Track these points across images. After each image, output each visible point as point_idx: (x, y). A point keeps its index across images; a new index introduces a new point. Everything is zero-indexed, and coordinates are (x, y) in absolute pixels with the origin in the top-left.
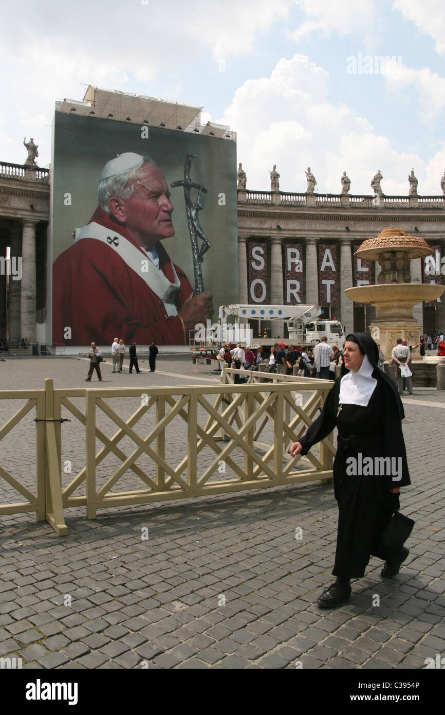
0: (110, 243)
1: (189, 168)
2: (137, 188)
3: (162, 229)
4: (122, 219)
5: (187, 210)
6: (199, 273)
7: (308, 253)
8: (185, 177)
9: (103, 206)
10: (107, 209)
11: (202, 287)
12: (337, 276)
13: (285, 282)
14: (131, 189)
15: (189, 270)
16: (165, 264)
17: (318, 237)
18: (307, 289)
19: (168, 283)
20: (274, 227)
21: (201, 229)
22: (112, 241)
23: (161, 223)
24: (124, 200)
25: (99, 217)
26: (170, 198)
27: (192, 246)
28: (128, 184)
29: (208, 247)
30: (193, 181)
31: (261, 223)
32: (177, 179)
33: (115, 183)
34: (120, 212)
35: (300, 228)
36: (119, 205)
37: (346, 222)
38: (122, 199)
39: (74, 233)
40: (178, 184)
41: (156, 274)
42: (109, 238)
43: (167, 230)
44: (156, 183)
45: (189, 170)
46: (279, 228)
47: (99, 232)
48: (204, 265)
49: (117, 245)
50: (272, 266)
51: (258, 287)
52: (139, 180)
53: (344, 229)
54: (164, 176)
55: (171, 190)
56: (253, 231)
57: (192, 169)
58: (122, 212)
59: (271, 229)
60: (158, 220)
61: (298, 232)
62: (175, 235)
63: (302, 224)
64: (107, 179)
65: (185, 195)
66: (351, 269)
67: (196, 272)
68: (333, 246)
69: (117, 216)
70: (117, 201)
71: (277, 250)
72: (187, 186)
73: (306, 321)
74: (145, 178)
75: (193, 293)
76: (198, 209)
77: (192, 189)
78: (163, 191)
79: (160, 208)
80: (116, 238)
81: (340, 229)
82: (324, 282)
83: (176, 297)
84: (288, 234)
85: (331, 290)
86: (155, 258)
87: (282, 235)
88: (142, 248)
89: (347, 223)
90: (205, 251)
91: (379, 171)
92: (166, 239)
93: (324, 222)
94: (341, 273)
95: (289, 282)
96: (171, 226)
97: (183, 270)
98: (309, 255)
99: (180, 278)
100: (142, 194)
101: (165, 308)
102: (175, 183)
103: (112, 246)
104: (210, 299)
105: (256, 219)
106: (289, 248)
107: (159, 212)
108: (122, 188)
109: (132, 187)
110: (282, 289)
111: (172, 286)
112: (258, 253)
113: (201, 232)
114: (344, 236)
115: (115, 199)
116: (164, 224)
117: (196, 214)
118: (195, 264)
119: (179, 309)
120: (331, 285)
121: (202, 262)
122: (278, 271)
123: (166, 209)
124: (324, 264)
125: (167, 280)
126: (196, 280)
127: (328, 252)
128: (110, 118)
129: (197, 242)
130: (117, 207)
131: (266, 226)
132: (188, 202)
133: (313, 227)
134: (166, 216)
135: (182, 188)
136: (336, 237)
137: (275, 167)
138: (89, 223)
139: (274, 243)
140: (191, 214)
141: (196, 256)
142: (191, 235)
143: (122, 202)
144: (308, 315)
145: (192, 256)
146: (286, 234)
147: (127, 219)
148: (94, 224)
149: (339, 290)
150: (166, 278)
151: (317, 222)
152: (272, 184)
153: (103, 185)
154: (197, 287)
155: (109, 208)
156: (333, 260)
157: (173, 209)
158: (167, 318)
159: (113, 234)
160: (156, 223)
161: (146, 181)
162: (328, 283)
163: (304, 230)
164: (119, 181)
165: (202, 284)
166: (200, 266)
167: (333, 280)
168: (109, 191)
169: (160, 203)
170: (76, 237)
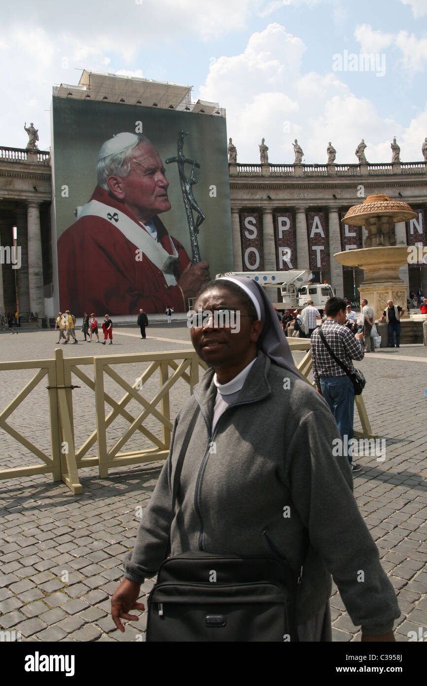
0: (111, 219)
1: (182, 144)
2: (133, 166)
3: (159, 204)
4: (121, 196)
5: (181, 185)
6: (195, 244)
7: (297, 221)
8: (178, 153)
9: (102, 184)
10: (106, 187)
11: (199, 257)
12: (326, 242)
13: (277, 250)
14: (128, 167)
15: (185, 241)
16: (163, 237)
17: (307, 206)
18: (298, 255)
19: (166, 254)
20: (265, 197)
21: (196, 202)
22: (112, 217)
24: (122, 178)
25: (100, 195)
26: (165, 174)
27: (188, 219)
28: (125, 162)
29: (203, 219)
30: (186, 157)
31: (252, 194)
32: (171, 156)
33: (113, 162)
34: (119, 189)
35: (289, 198)
36: (117, 183)
37: (333, 190)
38: (120, 177)
39: (76, 211)
40: (172, 160)
41: (155, 247)
42: (109, 214)
43: (164, 204)
44: (152, 160)
45: (182, 147)
46: (269, 198)
47: (100, 209)
48: (199, 236)
49: (117, 220)
50: (264, 235)
51: (252, 255)
52: (135, 158)
53: (331, 197)
54: (158, 154)
55: (165, 166)
56: (246, 202)
57: (185, 146)
58: (121, 189)
59: (262, 200)
60: (155, 196)
61: (287, 202)
62: (172, 209)
63: (291, 194)
64: (105, 158)
65: (179, 170)
66: (339, 235)
67: (192, 243)
68: (321, 214)
69: (116, 193)
70: (115, 179)
71: (268, 219)
72: (181, 162)
73: (298, 285)
74: (140, 156)
75: (190, 263)
76: (192, 183)
77: (186, 165)
78: (158, 168)
79: (156, 184)
80: (115, 214)
81: (327, 197)
82: (314, 248)
83: (175, 267)
84: (279, 204)
85: (321, 255)
86: (153, 232)
87: (272, 205)
88: (140, 222)
89: (333, 192)
90: (200, 224)
91: (363, 141)
92: (163, 213)
93: (312, 191)
94: (330, 238)
95: (281, 249)
96: (167, 200)
97: (180, 242)
98: (299, 222)
99: (178, 250)
100: (139, 172)
101: (164, 278)
102: (169, 159)
103: (113, 222)
104: (207, 268)
105: (247, 191)
106: (280, 216)
107: (155, 187)
108: (120, 166)
109: (129, 165)
110: (275, 256)
111: (170, 258)
112: (250, 223)
113: (195, 205)
114: (332, 203)
115: (113, 177)
116: (160, 199)
117: (191, 188)
118: (191, 235)
119: (177, 280)
120: (321, 250)
121: (198, 233)
122: (270, 239)
123: (161, 184)
124: (314, 231)
125: (166, 252)
126: (193, 251)
127: (317, 220)
128: (105, 100)
129: (192, 215)
130: (115, 184)
131: (258, 197)
132: (183, 178)
133: (302, 196)
134: (162, 191)
135: (176, 164)
136: (324, 205)
137: (263, 140)
138: (90, 201)
139: (265, 213)
140: (185, 188)
141: (192, 228)
142: (187, 209)
143: (120, 180)
144: (299, 279)
145: (188, 228)
146: (276, 204)
147: (125, 196)
148: (94, 202)
149: (328, 255)
150: (164, 250)
151: (306, 191)
152: (262, 156)
153: (101, 165)
154: (194, 257)
155: (108, 185)
156: (322, 226)
157: (168, 184)
158: (167, 287)
159: (113, 210)
160: (153, 198)
161: (142, 159)
162: (318, 249)
163: (293, 200)
164: (116, 160)
165: (199, 254)
166: (196, 238)
167: (323, 245)
168: (108, 170)
169: (156, 179)
170: (78, 215)
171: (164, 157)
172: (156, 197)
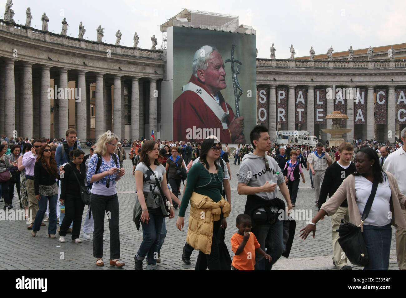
0: (198, 92)
1: (233, 51)
2: (210, 64)
3: (221, 85)
4: (203, 80)
5: (232, 74)
6: (237, 107)
7: (290, 93)
8: (231, 57)
10: (196, 75)
11: (239, 114)
12: (305, 106)
13: (277, 110)
14: (207, 65)
15: (233, 106)
16: (222, 102)
17: (296, 85)
18: (289, 113)
19: (223, 112)
20: (272, 79)
21: (238, 84)
22: (199, 92)
23: (221, 81)
25: (194, 80)
26: (225, 68)
27: (235, 93)
28: (205, 62)
29: (242, 93)
30: (235, 59)
31: (265, 77)
32: (228, 58)
33: (200, 62)
34: (202, 76)
35: (286, 80)
36: (202, 73)
37: (311, 76)
38: (203, 70)
39: (182, 88)
40: (228, 61)
41: (218, 108)
42: (197, 90)
43: (223, 85)
44: (218, 61)
45: (233, 53)
46: (275, 80)
47: (193, 87)
48: (239, 103)
49: (201, 93)
50: (270, 100)
51: (262, 112)
52: (210, 59)
53: (310, 80)
54: (222, 58)
55: (225, 64)
56: (261, 82)
57: (235, 53)
59: (270, 81)
61: (285, 82)
62: (227, 88)
63: (287, 78)
64: (196, 60)
65: (231, 66)
66: (313, 103)
67: (236, 106)
68: (304, 90)
69: (201, 79)
70: (201, 71)
71: (273, 92)
72: (232, 62)
73: (305, 136)
74: (213, 58)
75: (235, 117)
76: (238, 73)
77: (235, 63)
78: (221, 65)
79: (220, 74)
80: (200, 90)
81: (308, 80)
82: (298, 110)
83: (227, 119)
84: (280, 83)
85: (302, 114)
86: (218, 100)
87: (276, 84)
88: (212, 95)
90: (241, 95)
91: (332, 46)
92: (223, 90)
93: (299, 76)
94: (308, 105)
95: (279, 110)
96: (225, 83)
97: (230, 105)
98: (290, 94)
99: (229, 110)
100: (212, 67)
101: (222, 125)
102: (227, 60)
103: (199, 94)
104: (242, 120)
105: (262, 75)
106: (280, 90)
107: (219, 76)
108: (203, 64)
109: (208, 63)
110: (276, 114)
111: (225, 114)
112: (262, 93)
113: (239, 86)
114: (310, 84)
115: (200, 70)
116: (222, 82)
117: (236, 76)
118: (236, 102)
119: (228, 126)
120: (302, 111)
121: (239, 101)
122: (274, 104)
123: (222, 74)
124: (299, 99)
126: (236, 111)
127: (300, 93)
129: (237, 91)
131: (268, 79)
132: (233, 70)
133: (293, 79)
134: (222, 78)
135: (230, 63)
136: (306, 84)
137: (273, 45)
138: (189, 83)
139: (271, 88)
140: (234, 76)
141: (236, 98)
142: (234, 87)
143: (203, 72)
144: (305, 134)
145: (234, 98)
146: (278, 83)
147: (205, 80)
148: (191, 84)
149: (306, 113)
150: (222, 110)
151: (296, 76)
152: (271, 55)
153: (195, 63)
154: (237, 114)
156: (303, 97)
157: (226, 74)
158: (223, 130)
159: (199, 88)
160: (218, 82)
161: (213, 60)
162: (300, 110)
163: (288, 81)
164: (202, 60)
165: (239, 112)
166: (238, 104)
167: (303, 108)
168: (197, 66)
169: (220, 71)
170: (183, 90)
171: (225, 59)
172: (219, 81)
